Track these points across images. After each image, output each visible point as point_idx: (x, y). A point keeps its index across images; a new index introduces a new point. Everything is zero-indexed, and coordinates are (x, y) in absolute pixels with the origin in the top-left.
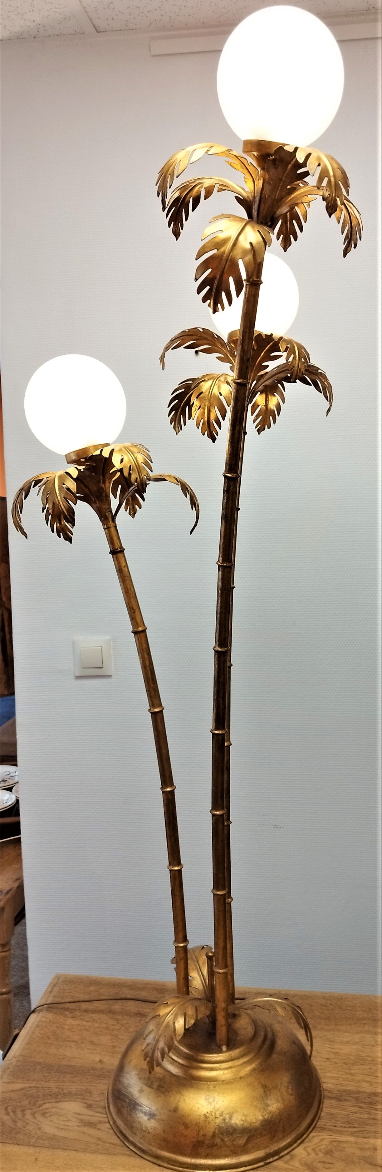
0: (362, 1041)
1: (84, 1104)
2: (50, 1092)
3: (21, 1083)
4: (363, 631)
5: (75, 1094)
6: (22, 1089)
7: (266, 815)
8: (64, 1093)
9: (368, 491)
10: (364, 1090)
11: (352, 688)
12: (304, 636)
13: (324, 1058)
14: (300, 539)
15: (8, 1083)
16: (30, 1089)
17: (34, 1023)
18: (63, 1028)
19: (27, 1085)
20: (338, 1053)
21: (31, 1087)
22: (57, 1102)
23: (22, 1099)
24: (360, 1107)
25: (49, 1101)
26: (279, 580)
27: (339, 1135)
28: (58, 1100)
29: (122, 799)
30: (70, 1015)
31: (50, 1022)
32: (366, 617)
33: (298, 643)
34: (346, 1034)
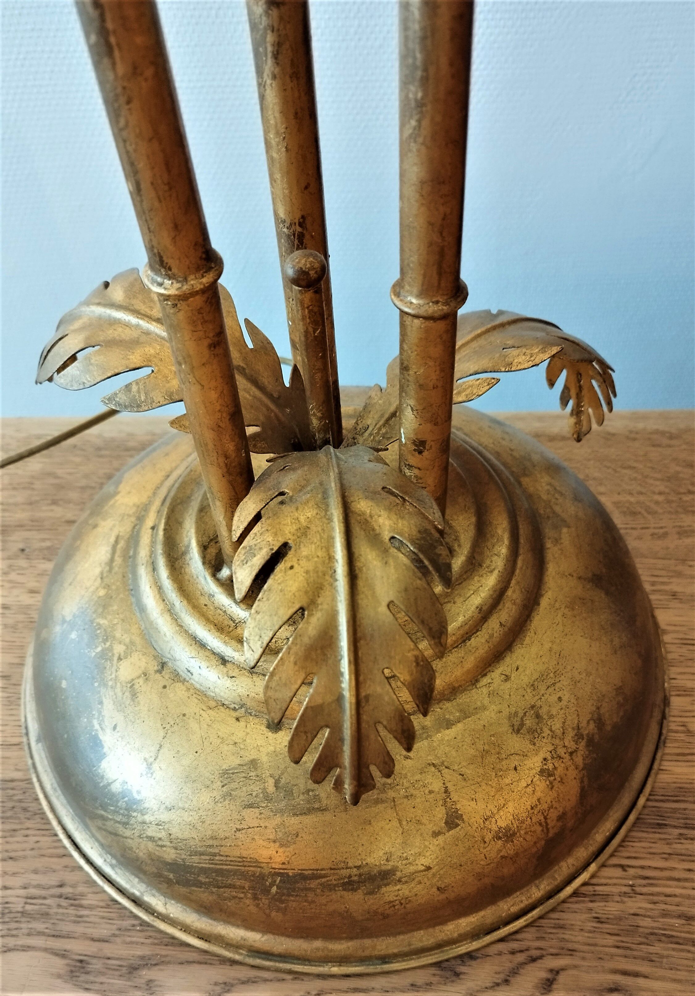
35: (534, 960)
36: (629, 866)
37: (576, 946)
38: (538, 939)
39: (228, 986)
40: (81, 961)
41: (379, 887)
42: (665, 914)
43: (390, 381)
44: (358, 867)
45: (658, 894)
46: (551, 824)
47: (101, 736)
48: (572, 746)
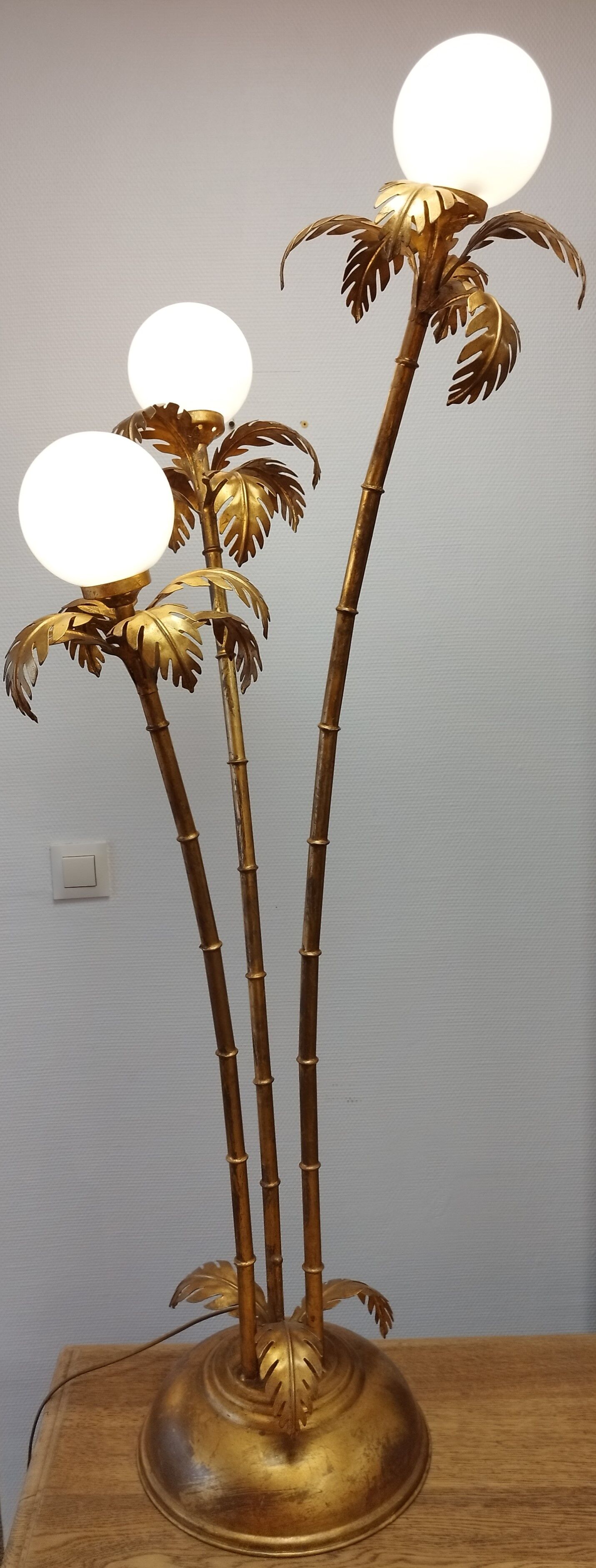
0: (537, 1410)
1: (167, 1558)
2: (109, 1543)
3: (61, 1533)
4: (471, 820)
5: (149, 1541)
6: (66, 1544)
7: (337, 1085)
8: (132, 1542)
9: (478, 624)
10: (562, 1486)
11: (457, 900)
12: (389, 830)
13: (494, 1442)
14: (382, 693)
15: (40, 1535)
16: (77, 1542)
17: (52, 1430)
18: (101, 1435)
19: (71, 1536)
20: (508, 1432)
21: (78, 1538)
22: (125, 1558)
23: (70, 1560)
24: (567, 1513)
25: (113, 1558)
26: (353, 752)
27: (549, 1561)
28: (125, 1555)
29: (127, 1075)
30: (105, 1413)
31: (78, 1426)
32: (475, 800)
33: (380, 839)
34: (512, 1401)
35: (368, 1551)
36: (410, 1518)
37: (386, 1546)
38: (370, 1543)
39: (240, 1564)
40: (177, 1557)
41: (303, 1500)
42: (424, 1534)
43: (303, 1304)
44: (295, 1489)
45: (421, 1527)
46: (370, 1480)
47: (193, 1446)
48: (376, 1446)
